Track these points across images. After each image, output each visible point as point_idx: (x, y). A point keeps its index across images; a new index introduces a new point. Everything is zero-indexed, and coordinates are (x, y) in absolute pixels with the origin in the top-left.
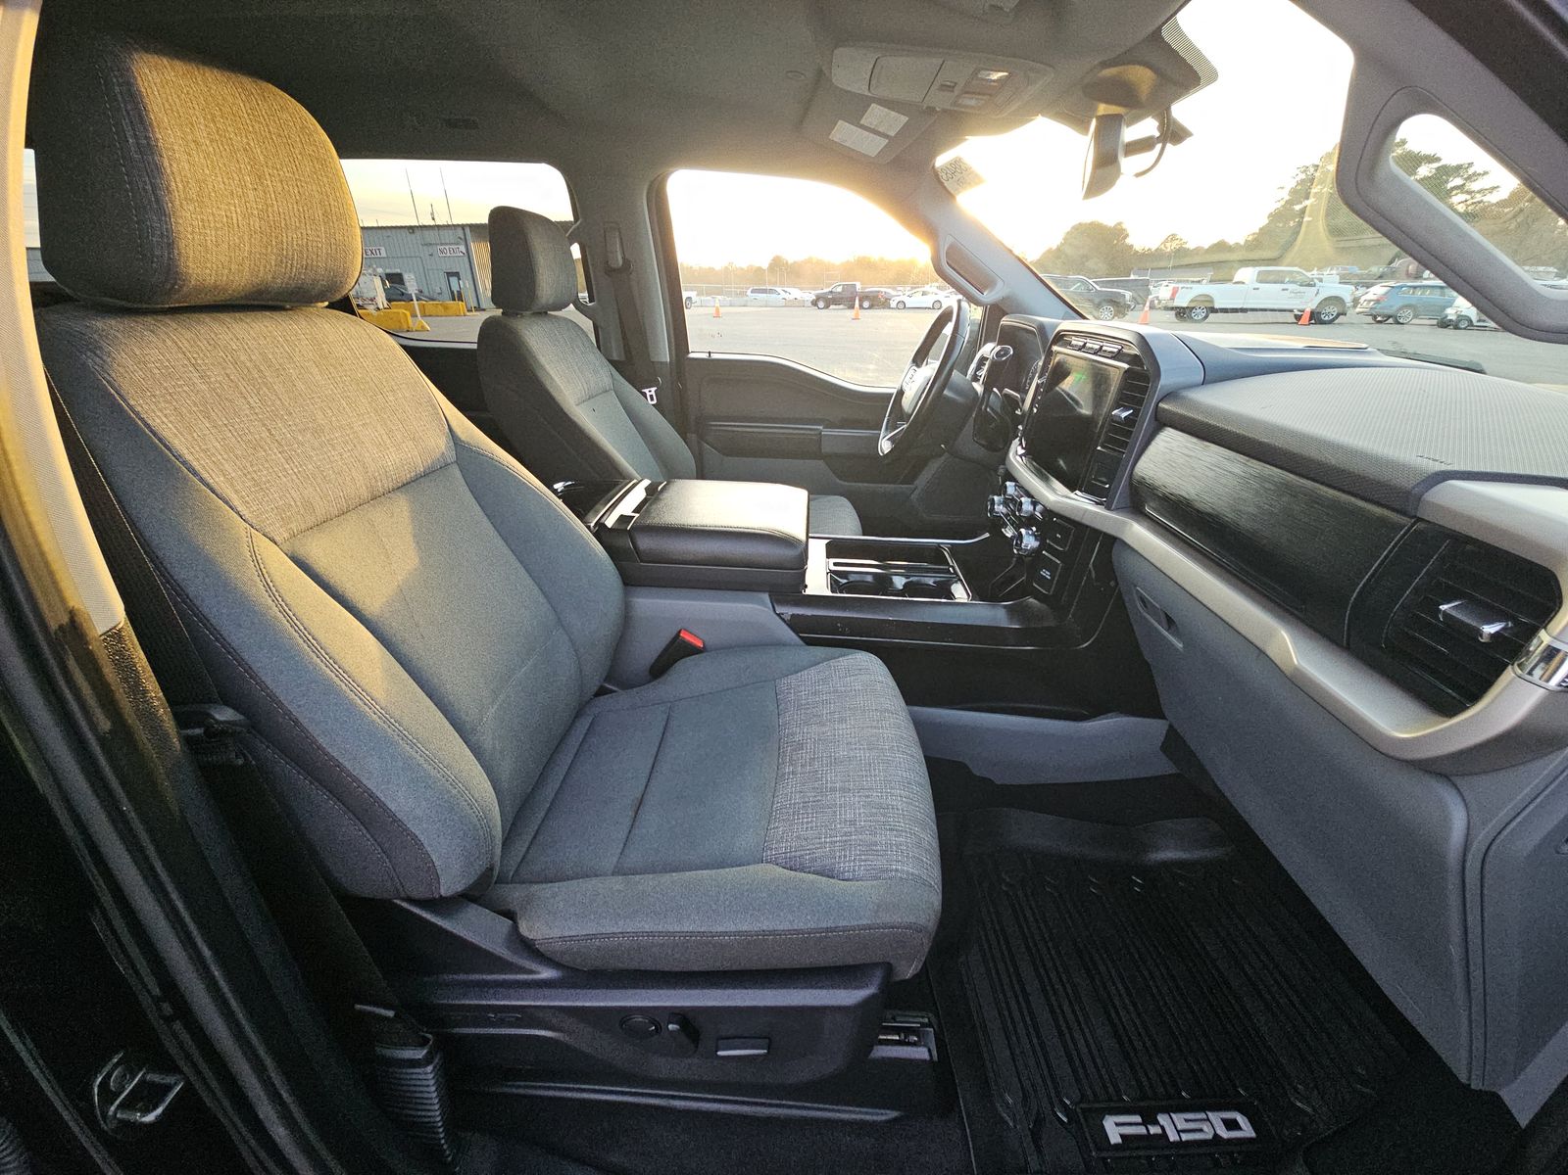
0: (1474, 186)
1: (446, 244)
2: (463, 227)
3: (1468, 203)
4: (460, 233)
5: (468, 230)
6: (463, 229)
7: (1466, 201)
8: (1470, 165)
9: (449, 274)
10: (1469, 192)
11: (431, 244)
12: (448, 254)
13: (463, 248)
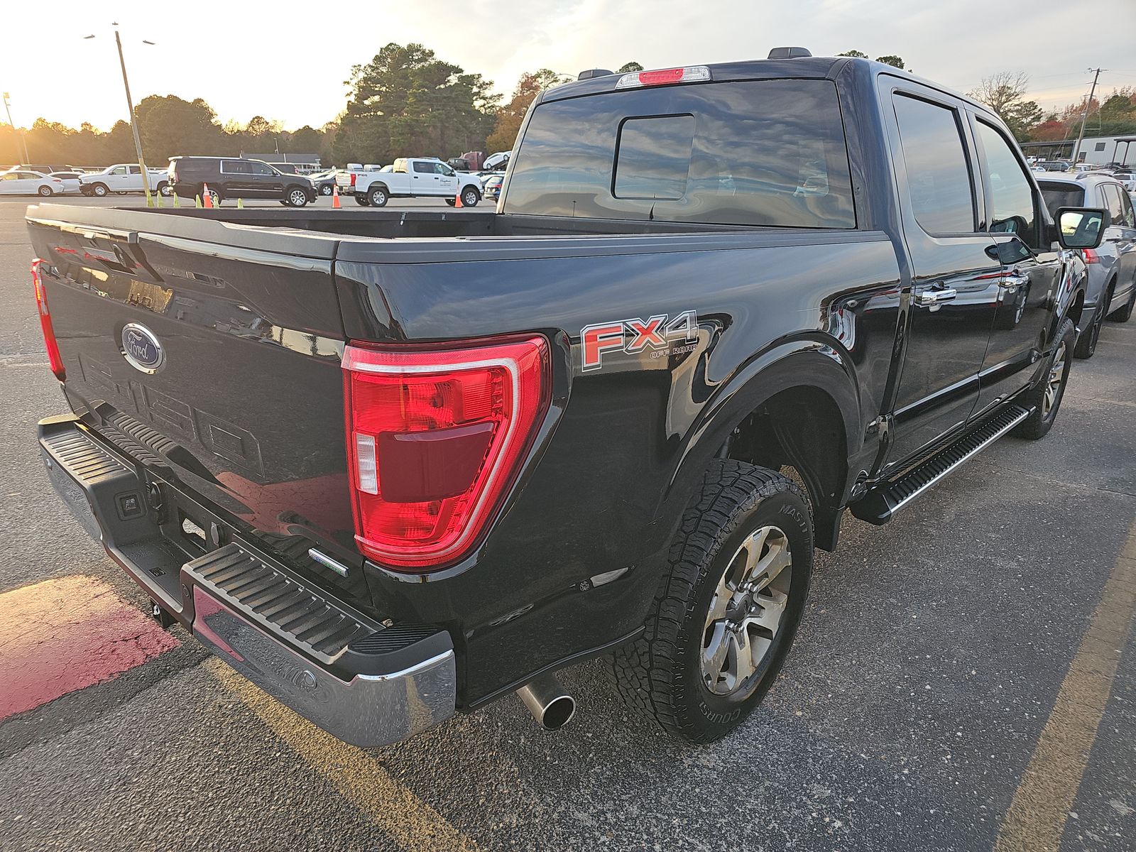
0: (488, 93)
3: (486, 106)
7: (485, 105)
8: (480, 75)
10: (484, 98)
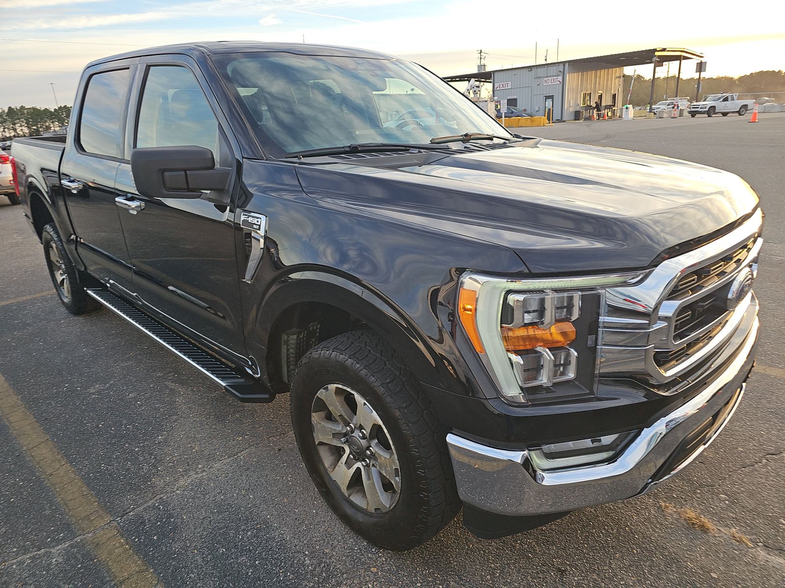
1: (550, 76)
2: (564, 63)
4: (561, 67)
5: (567, 65)
6: (564, 65)
9: (547, 97)
11: (540, 77)
12: (550, 84)
13: (560, 78)
